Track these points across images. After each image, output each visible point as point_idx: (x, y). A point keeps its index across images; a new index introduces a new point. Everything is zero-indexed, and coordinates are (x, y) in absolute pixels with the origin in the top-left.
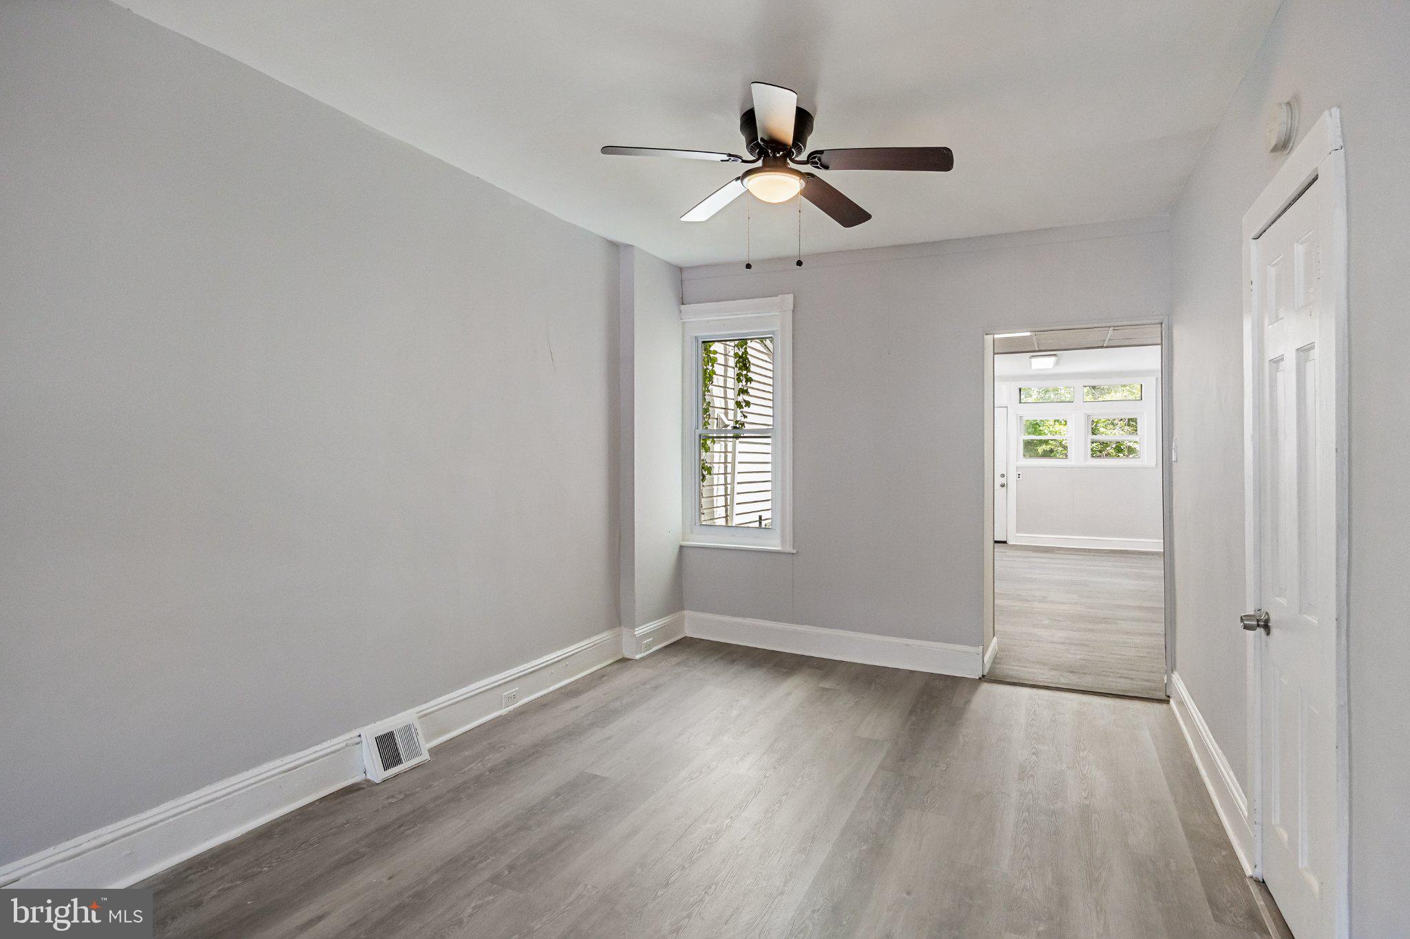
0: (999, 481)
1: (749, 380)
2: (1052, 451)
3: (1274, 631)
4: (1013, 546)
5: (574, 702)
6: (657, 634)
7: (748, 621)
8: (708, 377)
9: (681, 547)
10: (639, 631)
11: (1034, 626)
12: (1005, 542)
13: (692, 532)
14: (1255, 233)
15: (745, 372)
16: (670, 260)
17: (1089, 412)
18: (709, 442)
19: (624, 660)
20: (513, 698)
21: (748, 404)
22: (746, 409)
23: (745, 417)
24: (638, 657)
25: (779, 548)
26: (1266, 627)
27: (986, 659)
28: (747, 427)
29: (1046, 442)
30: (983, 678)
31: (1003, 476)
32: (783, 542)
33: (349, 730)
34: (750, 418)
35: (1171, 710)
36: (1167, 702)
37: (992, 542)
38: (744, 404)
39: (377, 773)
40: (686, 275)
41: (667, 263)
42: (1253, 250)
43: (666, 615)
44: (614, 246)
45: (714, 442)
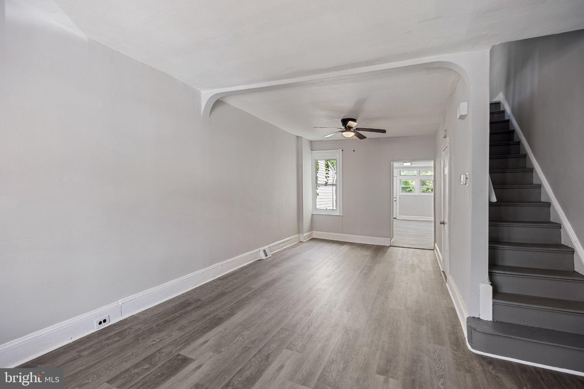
0: (394, 199)
1: (329, 171)
2: (411, 190)
3: (445, 224)
4: (398, 219)
5: (295, 249)
6: (309, 236)
7: (330, 233)
8: (317, 169)
9: (312, 214)
10: (305, 235)
11: (404, 237)
12: (396, 218)
13: (314, 211)
14: (443, 150)
15: (327, 169)
16: (309, 139)
17: (421, 179)
18: (318, 187)
19: (301, 242)
20: (282, 247)
21: (328, 177)
22: (328, 178)
23: (328, 180)
24: (304, 241)
25: (339, 215)
26: (444, 224)
27: (391, 242)
28: (328, 183)
29: (409, 187)
30: (390, 246)
31: (395, 198)
32: (340, 213)
33: (258, 248)
34: (329, 181)
35: (435, 252)
36: (434, 250)
37: (393, 218)
38: (327, 177)
39: (263, 257)
40: (312, 143)
41: (309, 140)
42: (443, 153)
43: (309, 232)
44: (298, 137)
45: (319, 187)
